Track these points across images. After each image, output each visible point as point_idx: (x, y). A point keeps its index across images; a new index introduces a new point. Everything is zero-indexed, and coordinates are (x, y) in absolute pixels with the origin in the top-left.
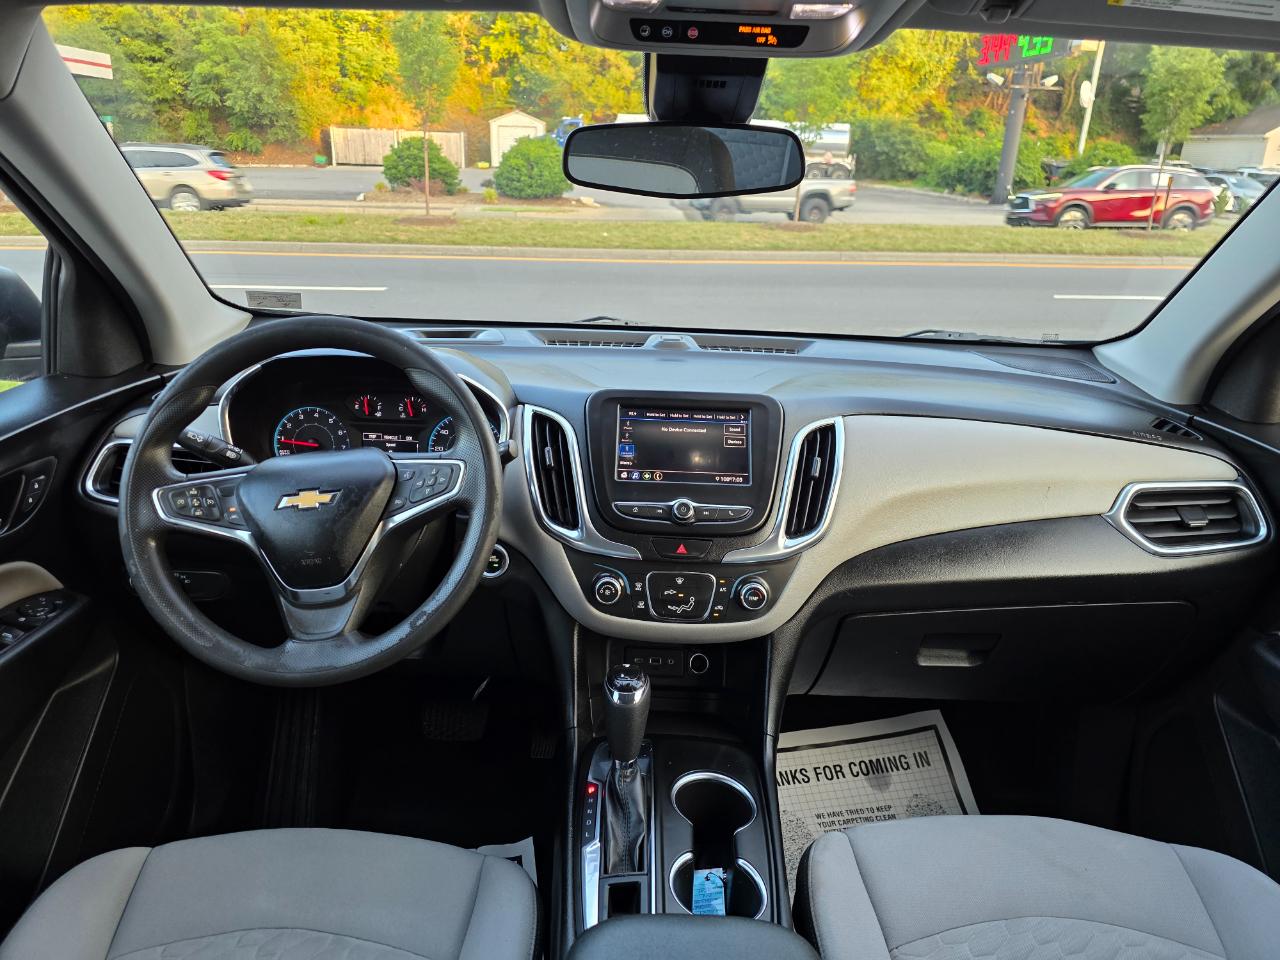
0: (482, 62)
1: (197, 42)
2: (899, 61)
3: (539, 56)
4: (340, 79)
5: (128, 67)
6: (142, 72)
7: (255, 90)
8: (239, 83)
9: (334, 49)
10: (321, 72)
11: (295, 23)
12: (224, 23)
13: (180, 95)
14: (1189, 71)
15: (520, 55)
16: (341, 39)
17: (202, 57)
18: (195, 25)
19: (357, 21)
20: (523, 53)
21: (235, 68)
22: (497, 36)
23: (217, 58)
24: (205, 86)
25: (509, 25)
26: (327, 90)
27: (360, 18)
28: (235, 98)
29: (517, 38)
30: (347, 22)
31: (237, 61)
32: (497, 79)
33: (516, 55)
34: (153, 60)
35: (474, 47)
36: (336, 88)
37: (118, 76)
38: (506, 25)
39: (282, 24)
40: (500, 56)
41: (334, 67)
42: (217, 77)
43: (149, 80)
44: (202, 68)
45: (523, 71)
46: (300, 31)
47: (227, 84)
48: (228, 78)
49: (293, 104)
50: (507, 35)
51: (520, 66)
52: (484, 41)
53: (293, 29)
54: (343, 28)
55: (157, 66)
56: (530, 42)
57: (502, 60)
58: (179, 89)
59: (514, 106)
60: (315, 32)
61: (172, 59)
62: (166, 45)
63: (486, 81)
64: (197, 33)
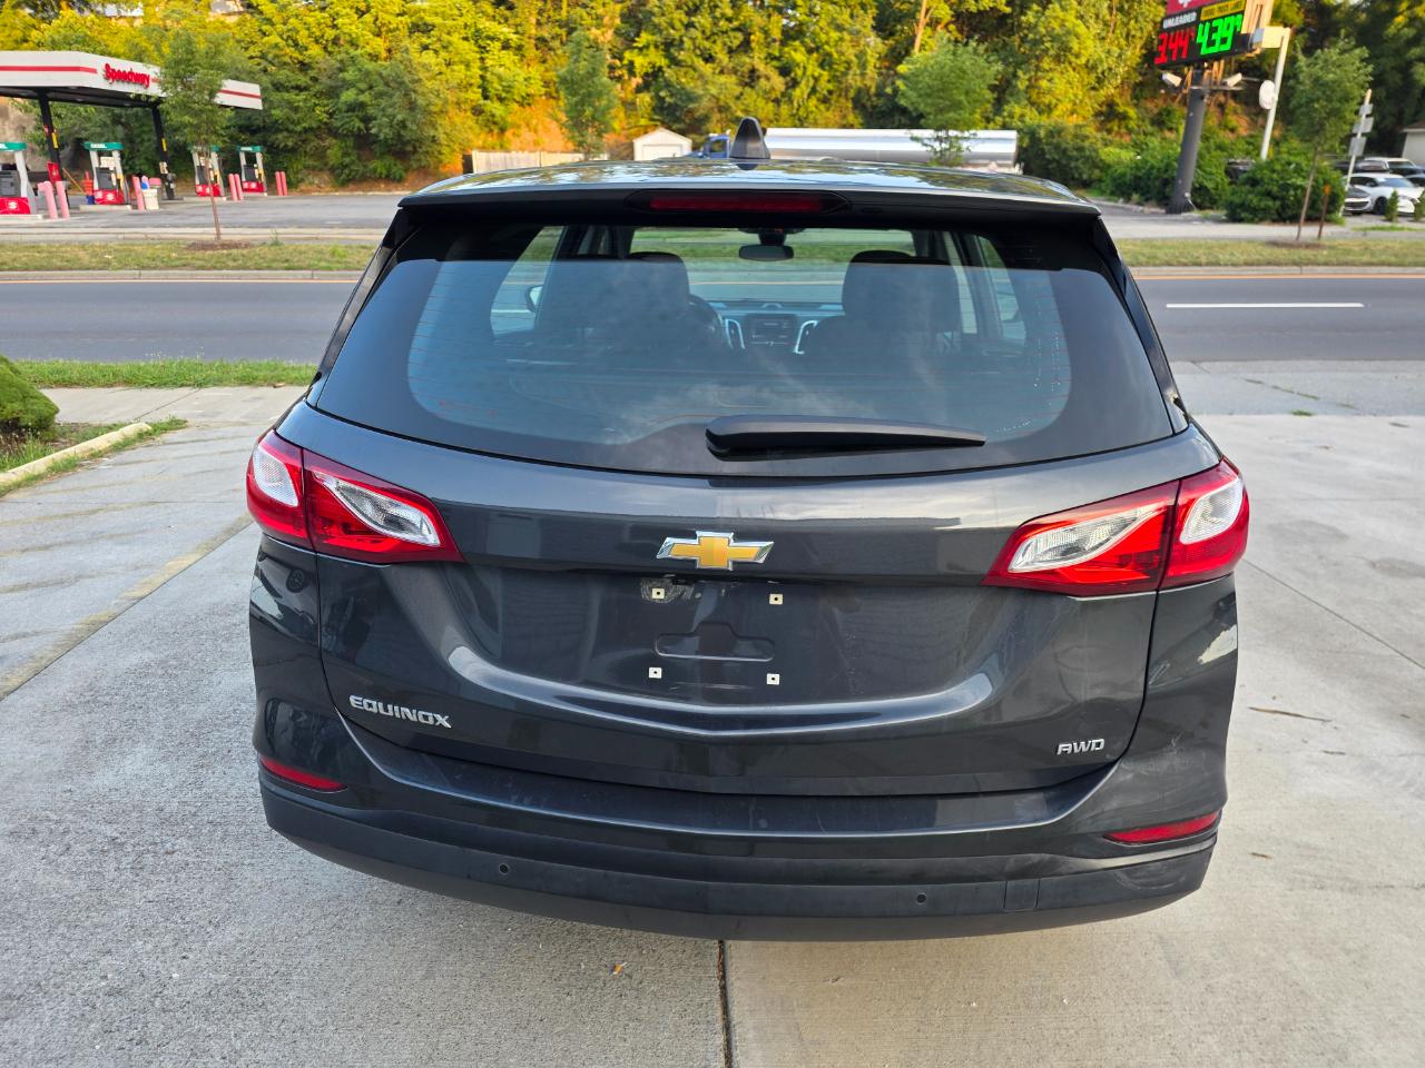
0: (626, 77)
1: (341, 70)
2: (1073, 59)
3: (684, 70)
4: (482, 102)
5: (276, 97)
6: (289, 102)
7: (399, 117)
8: (383, 110)
9: (476, 71)
10: (463, 95)
11: (437, 46)
12: (368, 49)
13: (326, 124)
14: (1334, 82)
15: (665, 69)
16: (482, 59)
17: (347, 85)
18: (339, 52)
19: (499, 39)
20: (669, 67)
21: (380, 95)
22: (641, 49)
23: (363, 86)
24: (350, 114)
25: (654, 38)
26: (469, 114)
27: (502, 37)
28: (380, 125)
29: (663, 50)
30: (489, 42)
31: (381, 88)
32: (641, 95)
33: (660, 69)
34: (299, 89)
35: (618, 62)
36: (478, 111)
37: (267, 106)
38: (650, 37)
39: (426, 48)
40: (644, 70)
41: (475, 89)
42: (362, 105)
43: (296, 109)
44: (348, 96)
45: (668, 85)
46: (443, 54)
47: (371, 111)
48: (372, 105)
49: (436, 129)
50: (652, 48)
51: (665, 80)
52: (628, 55)
53: (436, 52)
54: (484, 48)
55: (303, 96)
56: (676, 54)
57: (647, 74)
58: (324, 117)
59: (658, 123)
60: (457, 53)
61: (318, 87)
62: (312, 73)
63: (630, 97)
64: (341, 61)
